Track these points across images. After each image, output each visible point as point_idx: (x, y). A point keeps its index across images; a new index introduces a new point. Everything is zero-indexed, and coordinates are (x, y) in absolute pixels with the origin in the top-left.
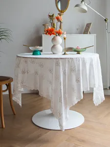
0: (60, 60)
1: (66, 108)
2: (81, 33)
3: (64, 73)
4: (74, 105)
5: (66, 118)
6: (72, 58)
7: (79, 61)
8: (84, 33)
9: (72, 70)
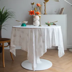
0: (33, 29)
1: (36, 57)
2: (58, 14)
3: (36, 37)
4: (42, 56)
5: (36, 63)
6: (40, 28)
7: (45, 30)
8: (60, 14)
9: (40, 35)
